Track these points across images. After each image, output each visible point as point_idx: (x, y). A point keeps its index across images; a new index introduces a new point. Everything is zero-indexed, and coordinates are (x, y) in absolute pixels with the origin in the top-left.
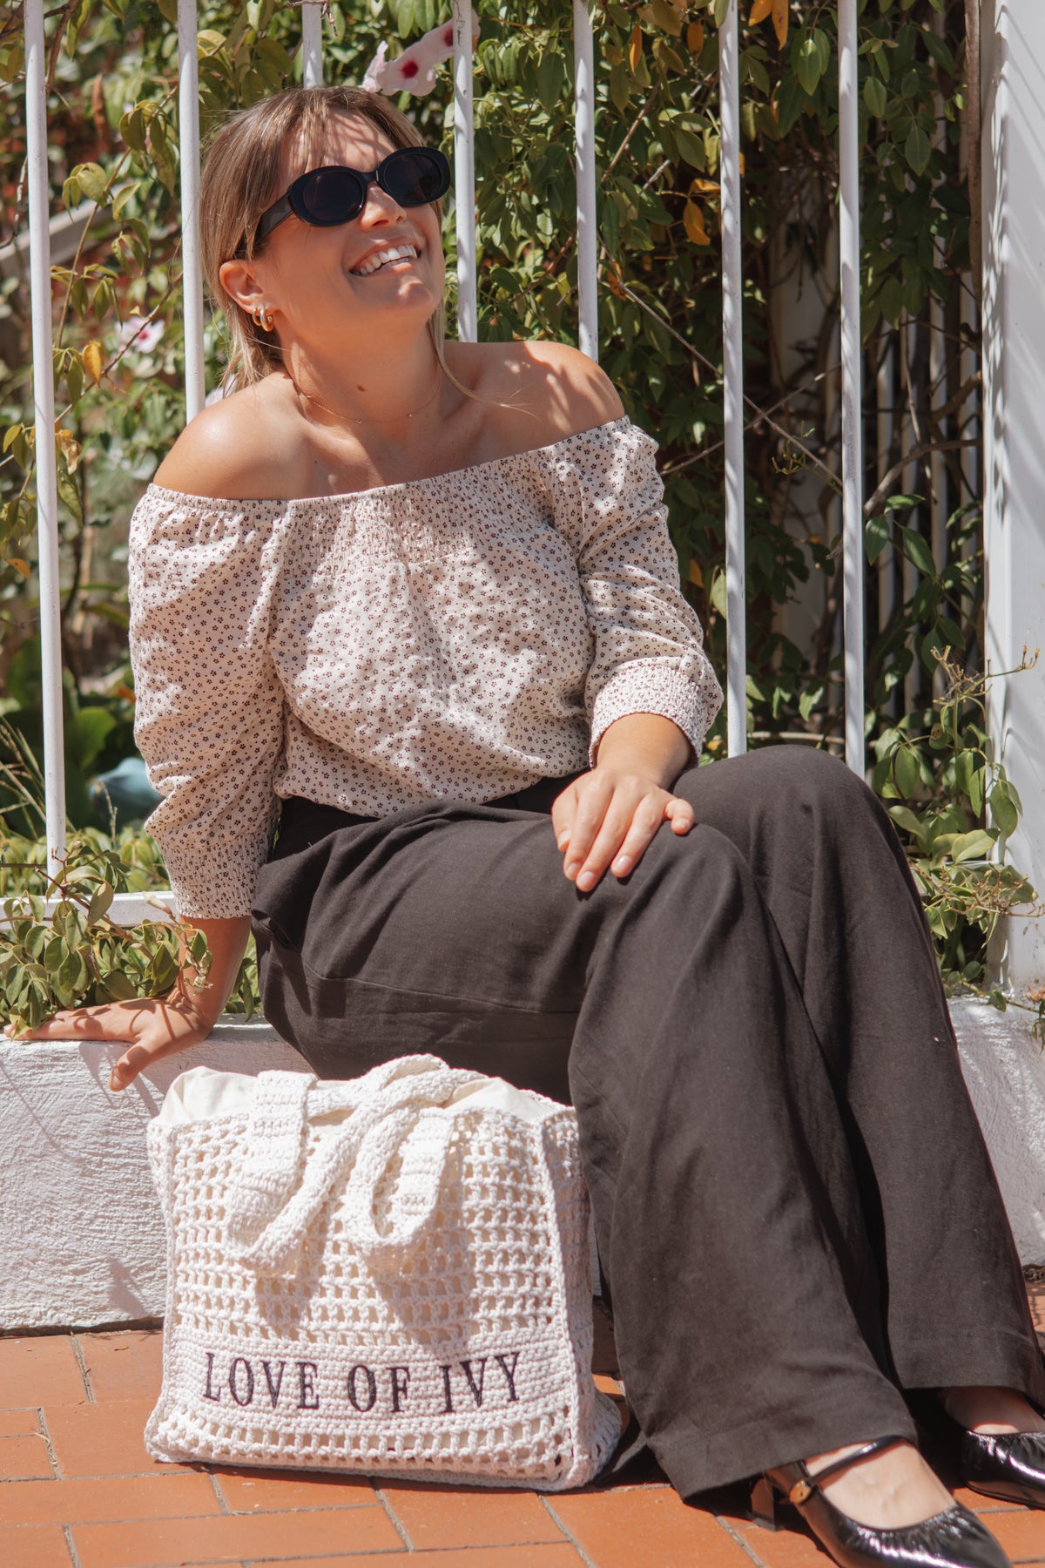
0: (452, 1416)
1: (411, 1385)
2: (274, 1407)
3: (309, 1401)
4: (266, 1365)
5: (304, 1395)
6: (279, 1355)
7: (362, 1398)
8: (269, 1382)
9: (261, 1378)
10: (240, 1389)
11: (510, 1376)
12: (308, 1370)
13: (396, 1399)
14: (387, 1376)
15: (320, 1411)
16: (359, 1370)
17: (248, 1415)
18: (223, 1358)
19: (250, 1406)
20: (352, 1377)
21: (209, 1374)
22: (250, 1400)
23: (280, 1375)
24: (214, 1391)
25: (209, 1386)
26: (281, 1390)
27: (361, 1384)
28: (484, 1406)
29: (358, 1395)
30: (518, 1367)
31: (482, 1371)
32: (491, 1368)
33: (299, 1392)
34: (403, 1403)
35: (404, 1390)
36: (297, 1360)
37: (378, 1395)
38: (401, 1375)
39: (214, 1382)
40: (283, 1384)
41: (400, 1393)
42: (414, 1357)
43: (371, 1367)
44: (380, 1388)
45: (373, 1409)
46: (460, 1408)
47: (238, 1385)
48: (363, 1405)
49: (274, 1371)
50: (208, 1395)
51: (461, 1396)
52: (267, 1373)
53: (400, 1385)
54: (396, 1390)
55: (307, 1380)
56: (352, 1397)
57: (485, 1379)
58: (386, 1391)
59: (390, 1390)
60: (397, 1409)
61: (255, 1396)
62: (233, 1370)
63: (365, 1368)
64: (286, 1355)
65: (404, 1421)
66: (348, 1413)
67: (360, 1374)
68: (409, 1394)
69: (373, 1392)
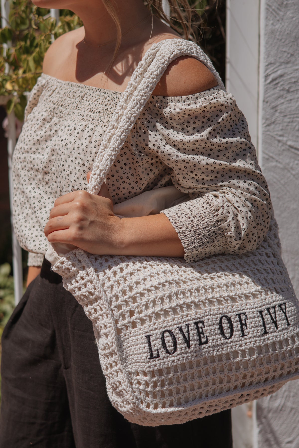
0: (268, 336)
1: (248, 321)
2: (189, 348)
3: (203, 340)
4: (180, 329)
5: (200, 339)
6: (185, 321)
7: (227, 332)
8: (184, 336)
9: (180, 337)
10: (170, 346)
11: (285, 313)
12: (200, 325)
13: (242, 330)
14: (237, 318)
15: (210, 344)
16: (224, 318)
17: (176, 358)
18: (156, 335)
19: (176, 353)
20: (221, 323)
21: (150, 345)
22: (175, 349)
23: (188, 331)
24: (155, 353)
25: (151, 351)
26: (191, 338)
27: (226, 325)
28: (279, 329)
29: (225, 331)
30: (287, 309)
31: (275, 312)
32: (278, 311)
33: (198, 338)
34: (246, 331)
35: (246, 325)
36: (194, 321)
37: (235, 329)
38: (243, 317)
39: (154, 348)
40: (191, 335)
41: (244, 326)
42: (247, 307)
43: (228, 315)
44: (235, 325)
45: (233, 337)
46: (270, 331)
47: (168, 344)
48: (228, 335)
49: (185, 330)
50: (152, 357)
51: (270, 325)
52: (182, 333)
53: (243, 322)
54: (242, 325)
55: (201, 330)
56: (222, 333)
57: (277, 316)
58: (237, 326)
59: (240, 326)
60: (243, 335)
61: (178, 346)
62: (163, 338)
63: (226, 317)
64: (189, 320)
65: (248, 341)
66: (222, 341)
67: (225, 321)
68: (248, 326)
69: (231, 327)
